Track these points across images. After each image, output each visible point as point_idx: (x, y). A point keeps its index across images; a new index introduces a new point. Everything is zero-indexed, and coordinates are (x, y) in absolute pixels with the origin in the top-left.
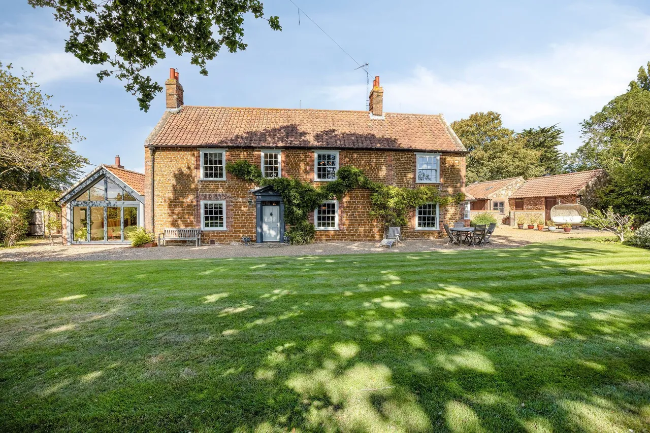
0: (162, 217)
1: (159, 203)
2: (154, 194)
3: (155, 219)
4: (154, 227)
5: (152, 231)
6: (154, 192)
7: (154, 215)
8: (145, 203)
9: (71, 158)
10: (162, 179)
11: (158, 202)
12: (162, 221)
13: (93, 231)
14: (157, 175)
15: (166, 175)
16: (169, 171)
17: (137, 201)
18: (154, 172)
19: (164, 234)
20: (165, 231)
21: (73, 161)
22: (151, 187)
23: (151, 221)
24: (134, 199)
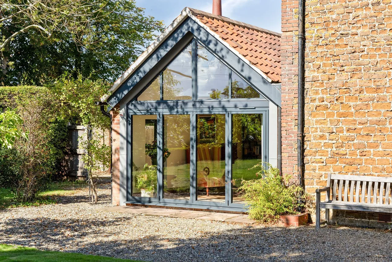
0: (323, 142)
1: (317, 103)
2: (303, 79)
3: (307, 146)
4: (303, 171)
5: (298, 182)
6: (303, 71)
7: (303, 137)
8: (282, 104)
9: (137, 23)
10: (323, 33)
11: (313, 100)
12: (323, 153)
13: (170, 171)
14: (312, 24)
15: (335, 21)
16: (342, 10)
17: (262, 98)
18: (304, 16)
19: (328, 190)
20: (332, 181)
21: (139, 29)
22: (297, 58)
23: (296, 153)
24: (254, 93)
